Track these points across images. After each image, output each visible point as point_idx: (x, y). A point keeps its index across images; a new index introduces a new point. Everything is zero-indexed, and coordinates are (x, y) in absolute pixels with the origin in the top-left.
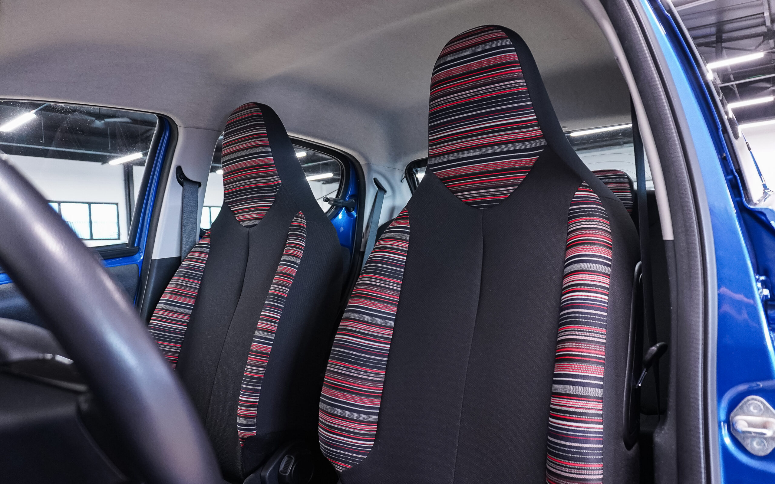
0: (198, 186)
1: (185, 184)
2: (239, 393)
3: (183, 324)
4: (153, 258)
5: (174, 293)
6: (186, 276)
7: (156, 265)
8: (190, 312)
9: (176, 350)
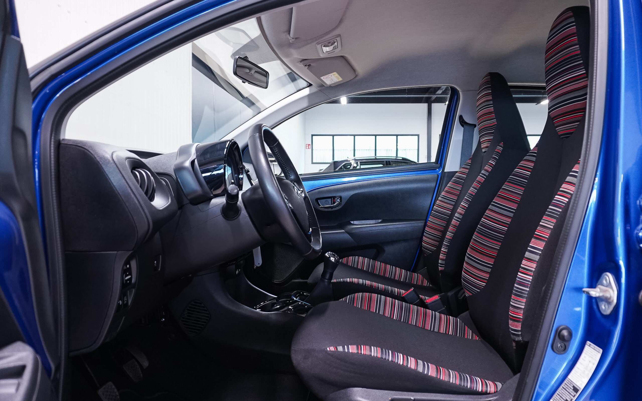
0: (473, 127)
1: (465, 126)
2: (442, 247)
3: (449, 210)
4: (445, 171)
5: (447, 192)
6: (455, 182)
7: (446, 175)
8: (454, 203)
9: (443, 225)
